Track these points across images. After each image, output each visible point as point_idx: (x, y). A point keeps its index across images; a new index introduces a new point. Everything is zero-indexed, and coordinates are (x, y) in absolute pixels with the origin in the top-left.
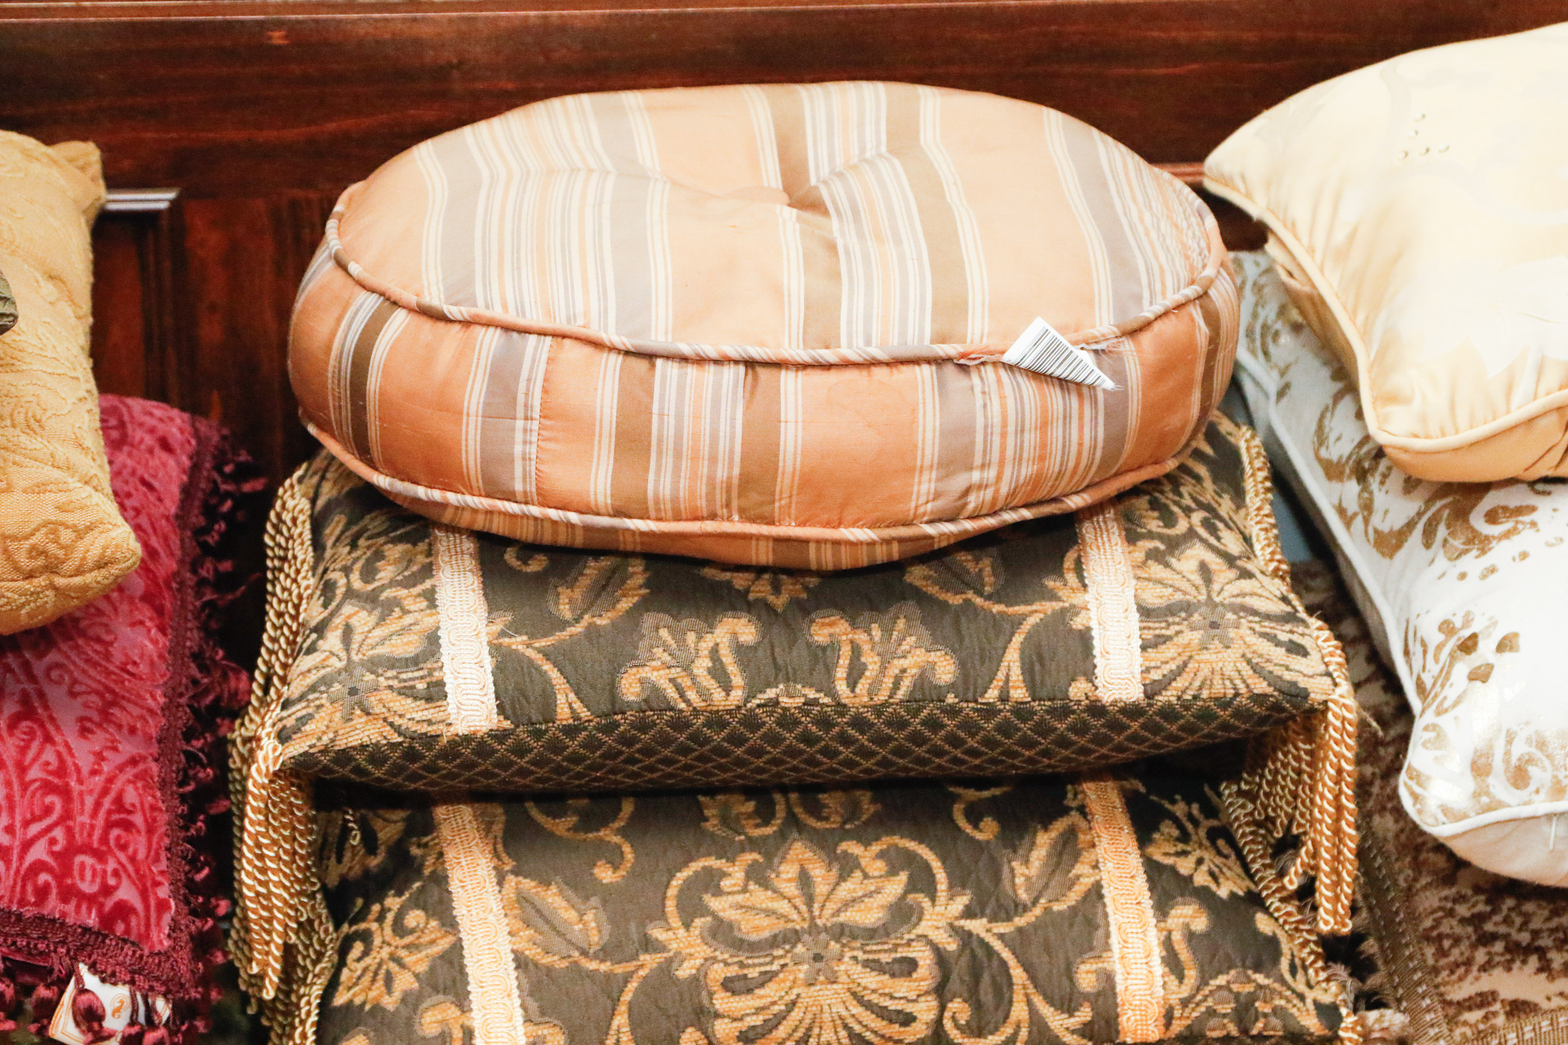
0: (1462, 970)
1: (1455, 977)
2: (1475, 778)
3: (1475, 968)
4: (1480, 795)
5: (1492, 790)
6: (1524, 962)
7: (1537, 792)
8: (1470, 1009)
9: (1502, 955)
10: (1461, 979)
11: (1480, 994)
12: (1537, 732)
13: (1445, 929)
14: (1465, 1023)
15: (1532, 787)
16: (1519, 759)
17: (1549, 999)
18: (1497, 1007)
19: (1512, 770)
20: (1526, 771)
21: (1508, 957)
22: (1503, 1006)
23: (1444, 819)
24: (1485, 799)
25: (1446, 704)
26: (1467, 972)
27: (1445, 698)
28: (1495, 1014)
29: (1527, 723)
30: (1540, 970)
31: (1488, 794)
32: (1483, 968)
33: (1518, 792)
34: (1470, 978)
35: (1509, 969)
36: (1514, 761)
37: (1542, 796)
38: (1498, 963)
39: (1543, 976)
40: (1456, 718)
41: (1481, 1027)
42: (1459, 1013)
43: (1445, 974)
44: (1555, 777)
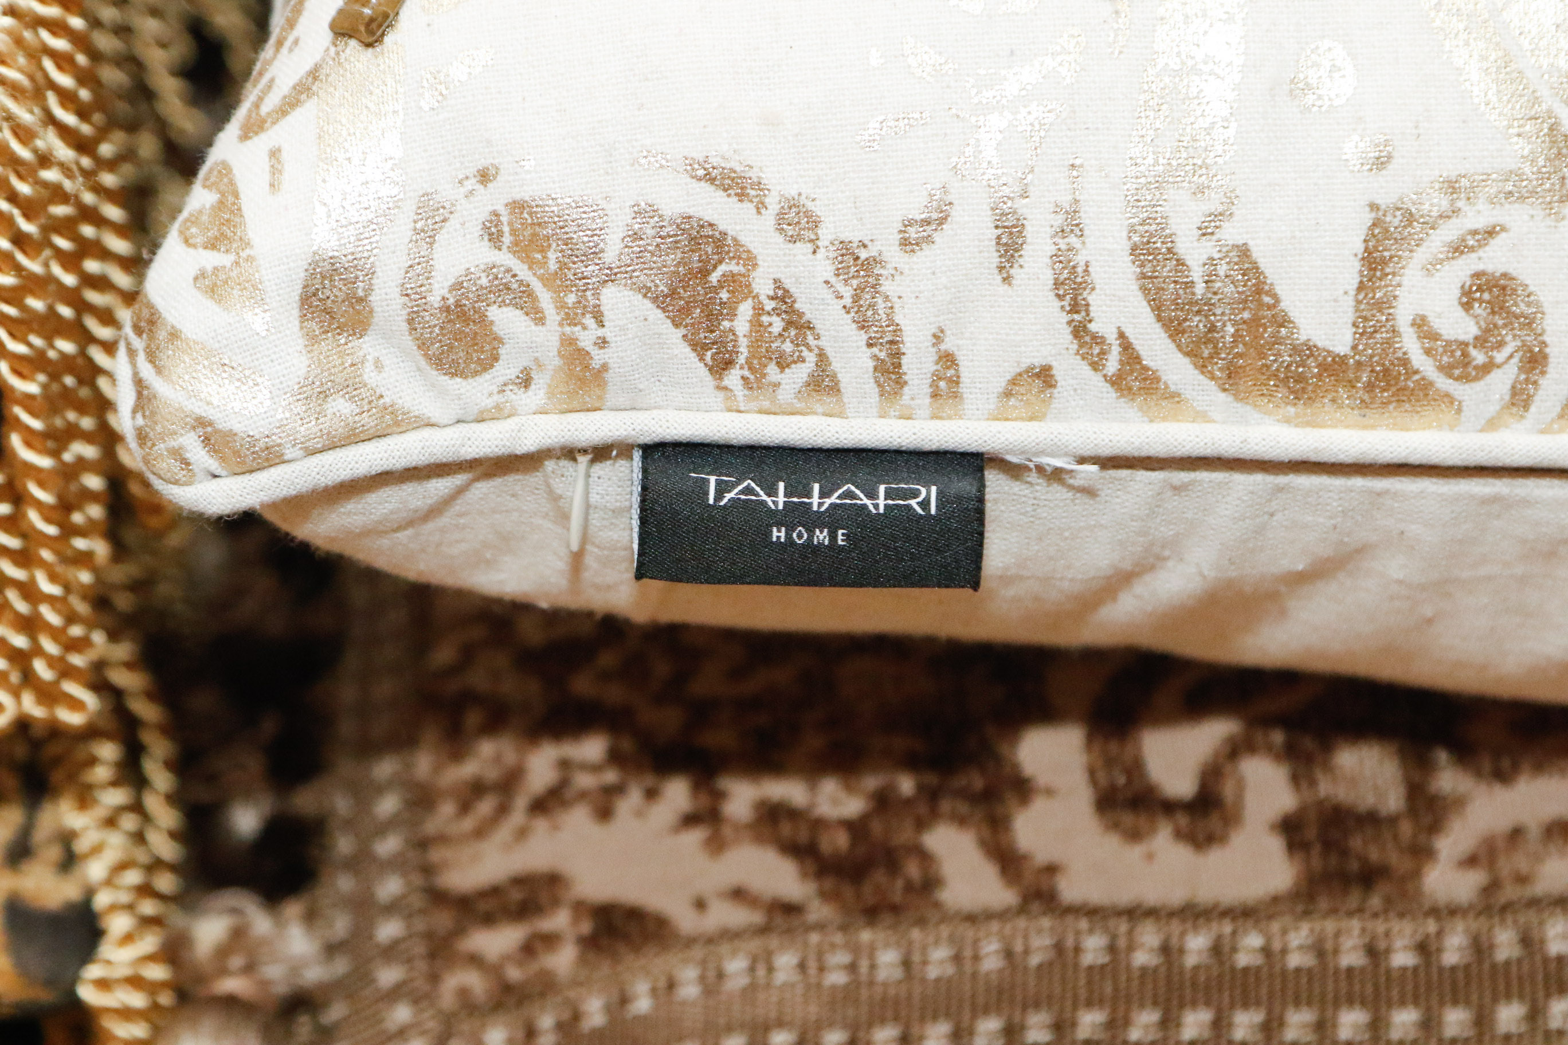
0: (485, 807)
1: (468, 824)
2: (312, 339)
3: (521, 803)
4: (324, 395)
5: (370, 375)
6: (651, 794)
7: (525, 381)
8: (489, 920)
9: (595, 768)
10: (480, 833)
11: (520, 881)
12: (518, 206)
13: (478, 679)
14: (475, 960)
15: (506, 369)
16: (457, 286)
17: (700, 905)
18: (559, 921)
19: (433, 320)
20: (483, 320)
21: (611, 776)
22: (576, 919)
23: (213, 465)
24: (341, 407)
25: (265, 109)
26: (503, 810)
27: (270, 86)
28: (550, 940)
29: (485, 177)
30: (690, 820)
31: (351, 387)
32: (542, 806)
33: (457, 384)
34: (504, 832)
35: (604, 813)
36: (439, 291)
37: (536, 396)
38: (583, 795)
39: (695, 837)
40: (275, 154)
41: (514, 974)
42: (459, 931)
43: (447, 809)
44: (569, 342)
